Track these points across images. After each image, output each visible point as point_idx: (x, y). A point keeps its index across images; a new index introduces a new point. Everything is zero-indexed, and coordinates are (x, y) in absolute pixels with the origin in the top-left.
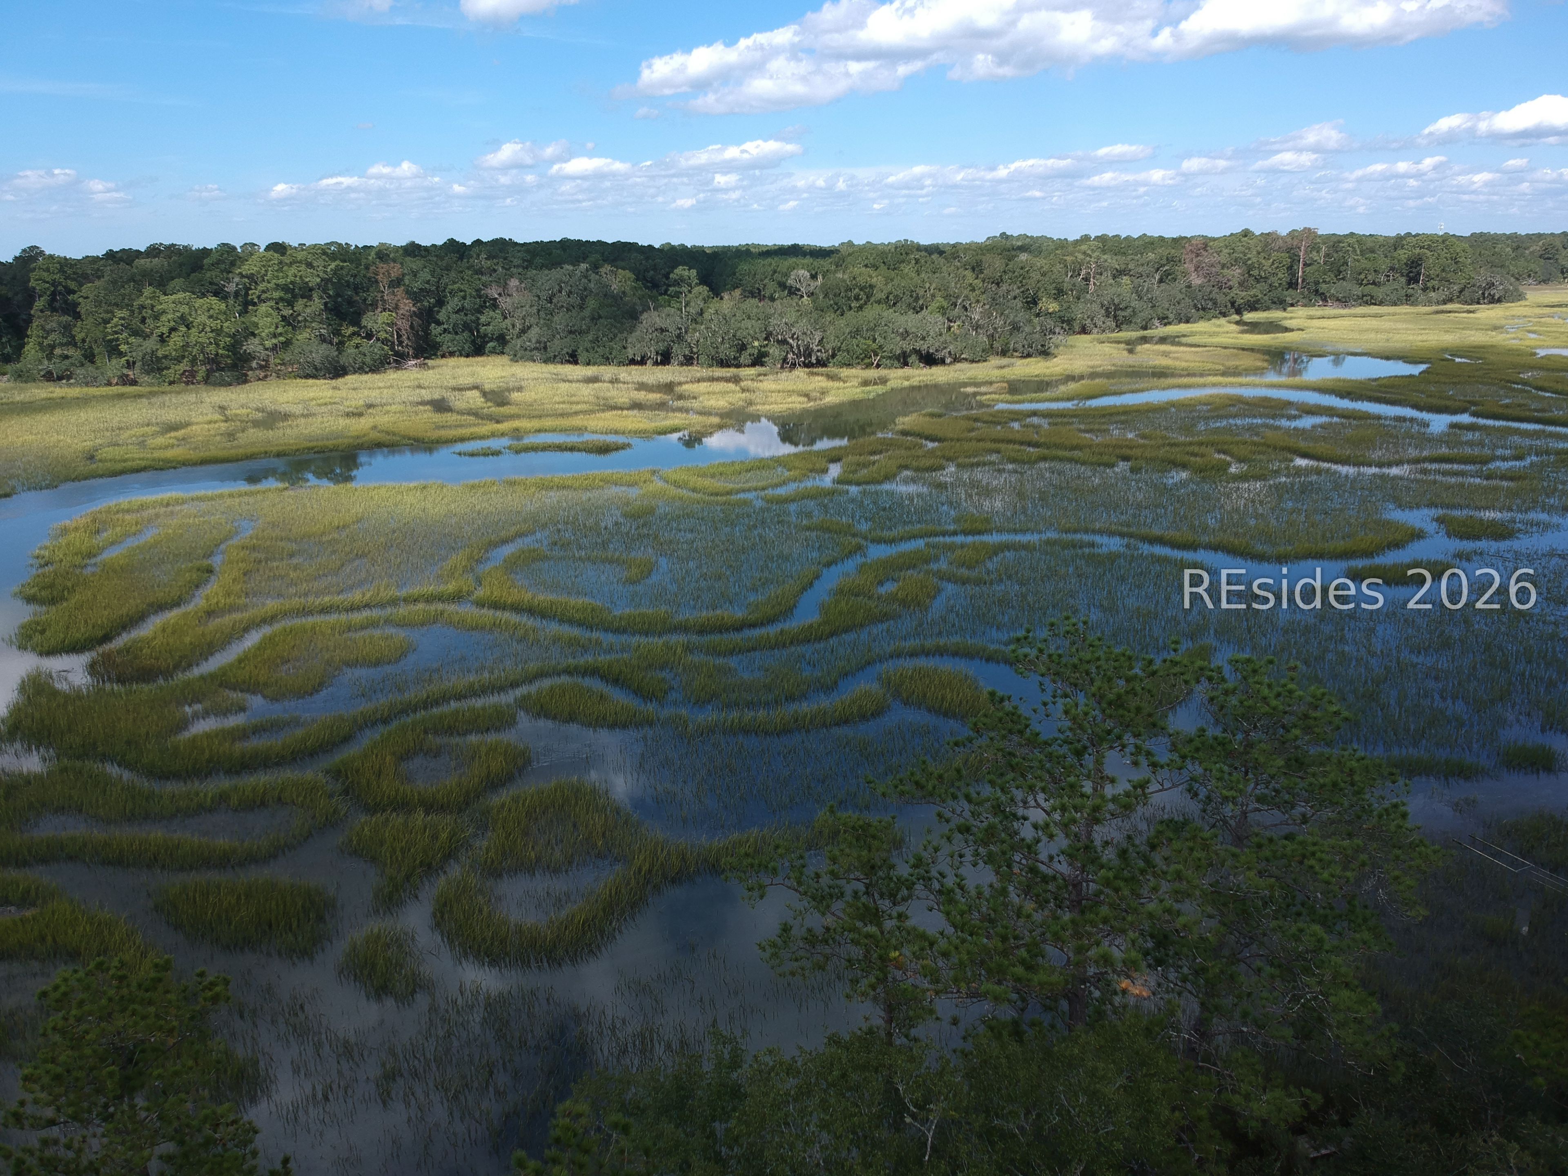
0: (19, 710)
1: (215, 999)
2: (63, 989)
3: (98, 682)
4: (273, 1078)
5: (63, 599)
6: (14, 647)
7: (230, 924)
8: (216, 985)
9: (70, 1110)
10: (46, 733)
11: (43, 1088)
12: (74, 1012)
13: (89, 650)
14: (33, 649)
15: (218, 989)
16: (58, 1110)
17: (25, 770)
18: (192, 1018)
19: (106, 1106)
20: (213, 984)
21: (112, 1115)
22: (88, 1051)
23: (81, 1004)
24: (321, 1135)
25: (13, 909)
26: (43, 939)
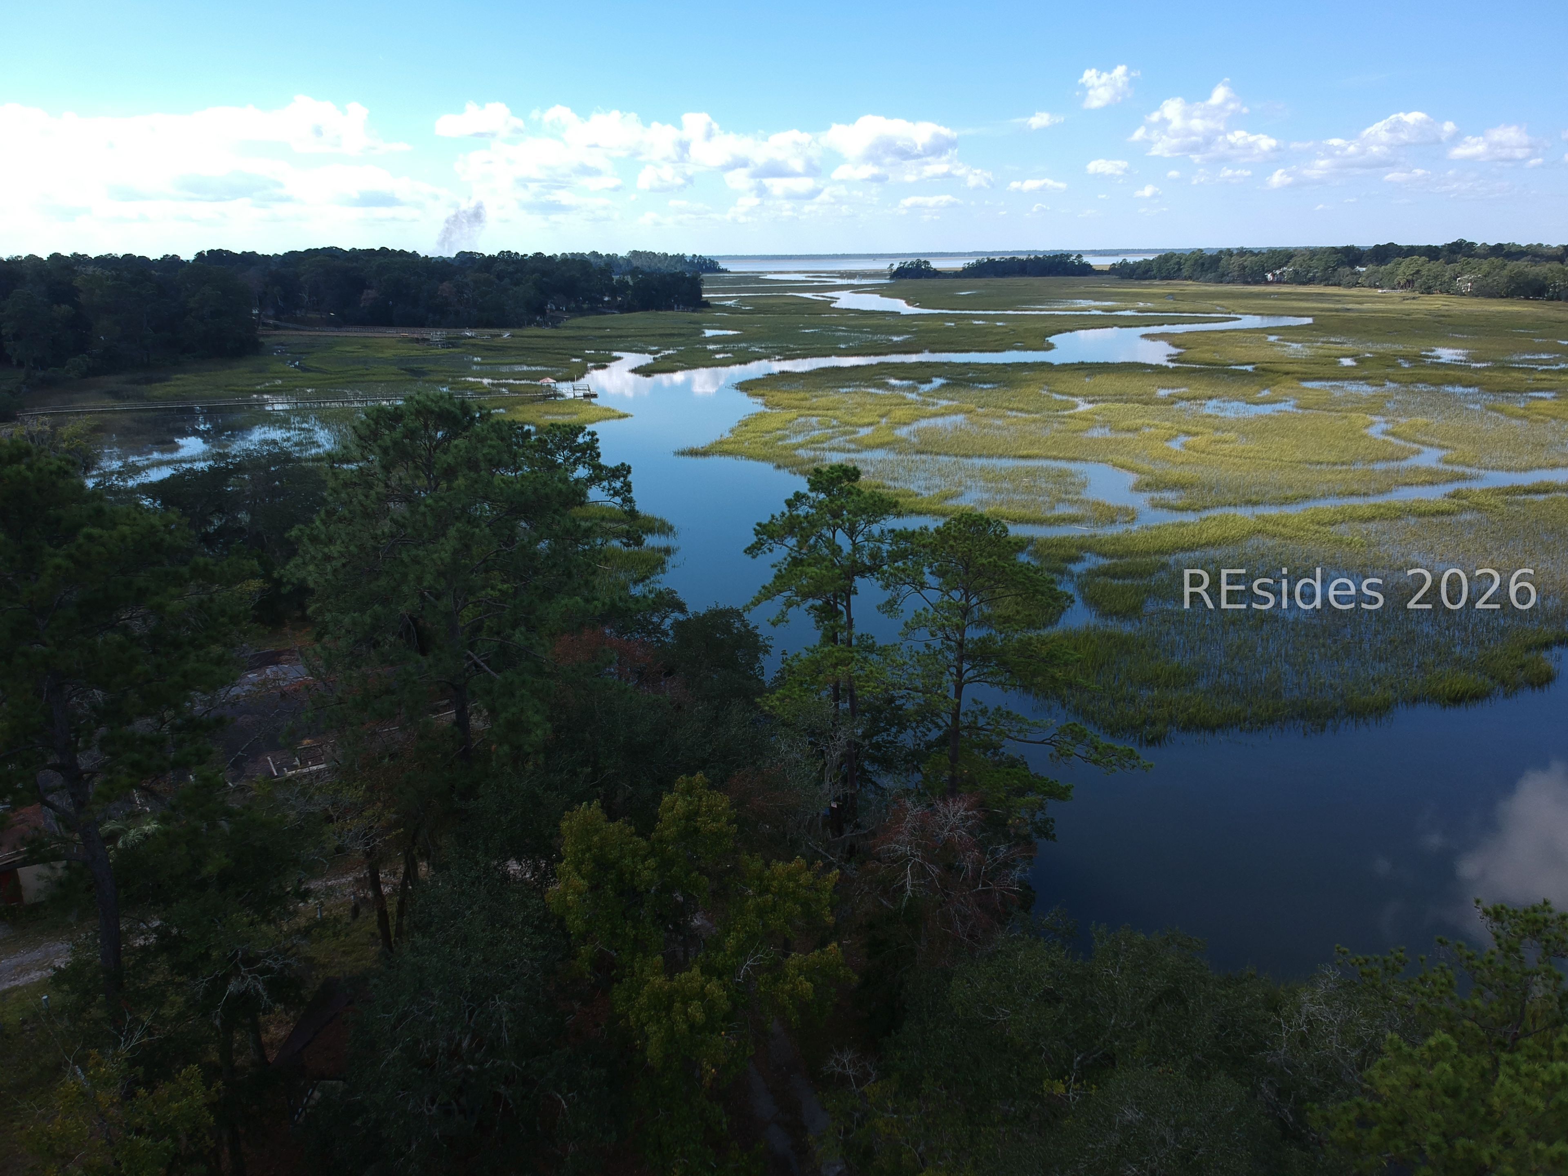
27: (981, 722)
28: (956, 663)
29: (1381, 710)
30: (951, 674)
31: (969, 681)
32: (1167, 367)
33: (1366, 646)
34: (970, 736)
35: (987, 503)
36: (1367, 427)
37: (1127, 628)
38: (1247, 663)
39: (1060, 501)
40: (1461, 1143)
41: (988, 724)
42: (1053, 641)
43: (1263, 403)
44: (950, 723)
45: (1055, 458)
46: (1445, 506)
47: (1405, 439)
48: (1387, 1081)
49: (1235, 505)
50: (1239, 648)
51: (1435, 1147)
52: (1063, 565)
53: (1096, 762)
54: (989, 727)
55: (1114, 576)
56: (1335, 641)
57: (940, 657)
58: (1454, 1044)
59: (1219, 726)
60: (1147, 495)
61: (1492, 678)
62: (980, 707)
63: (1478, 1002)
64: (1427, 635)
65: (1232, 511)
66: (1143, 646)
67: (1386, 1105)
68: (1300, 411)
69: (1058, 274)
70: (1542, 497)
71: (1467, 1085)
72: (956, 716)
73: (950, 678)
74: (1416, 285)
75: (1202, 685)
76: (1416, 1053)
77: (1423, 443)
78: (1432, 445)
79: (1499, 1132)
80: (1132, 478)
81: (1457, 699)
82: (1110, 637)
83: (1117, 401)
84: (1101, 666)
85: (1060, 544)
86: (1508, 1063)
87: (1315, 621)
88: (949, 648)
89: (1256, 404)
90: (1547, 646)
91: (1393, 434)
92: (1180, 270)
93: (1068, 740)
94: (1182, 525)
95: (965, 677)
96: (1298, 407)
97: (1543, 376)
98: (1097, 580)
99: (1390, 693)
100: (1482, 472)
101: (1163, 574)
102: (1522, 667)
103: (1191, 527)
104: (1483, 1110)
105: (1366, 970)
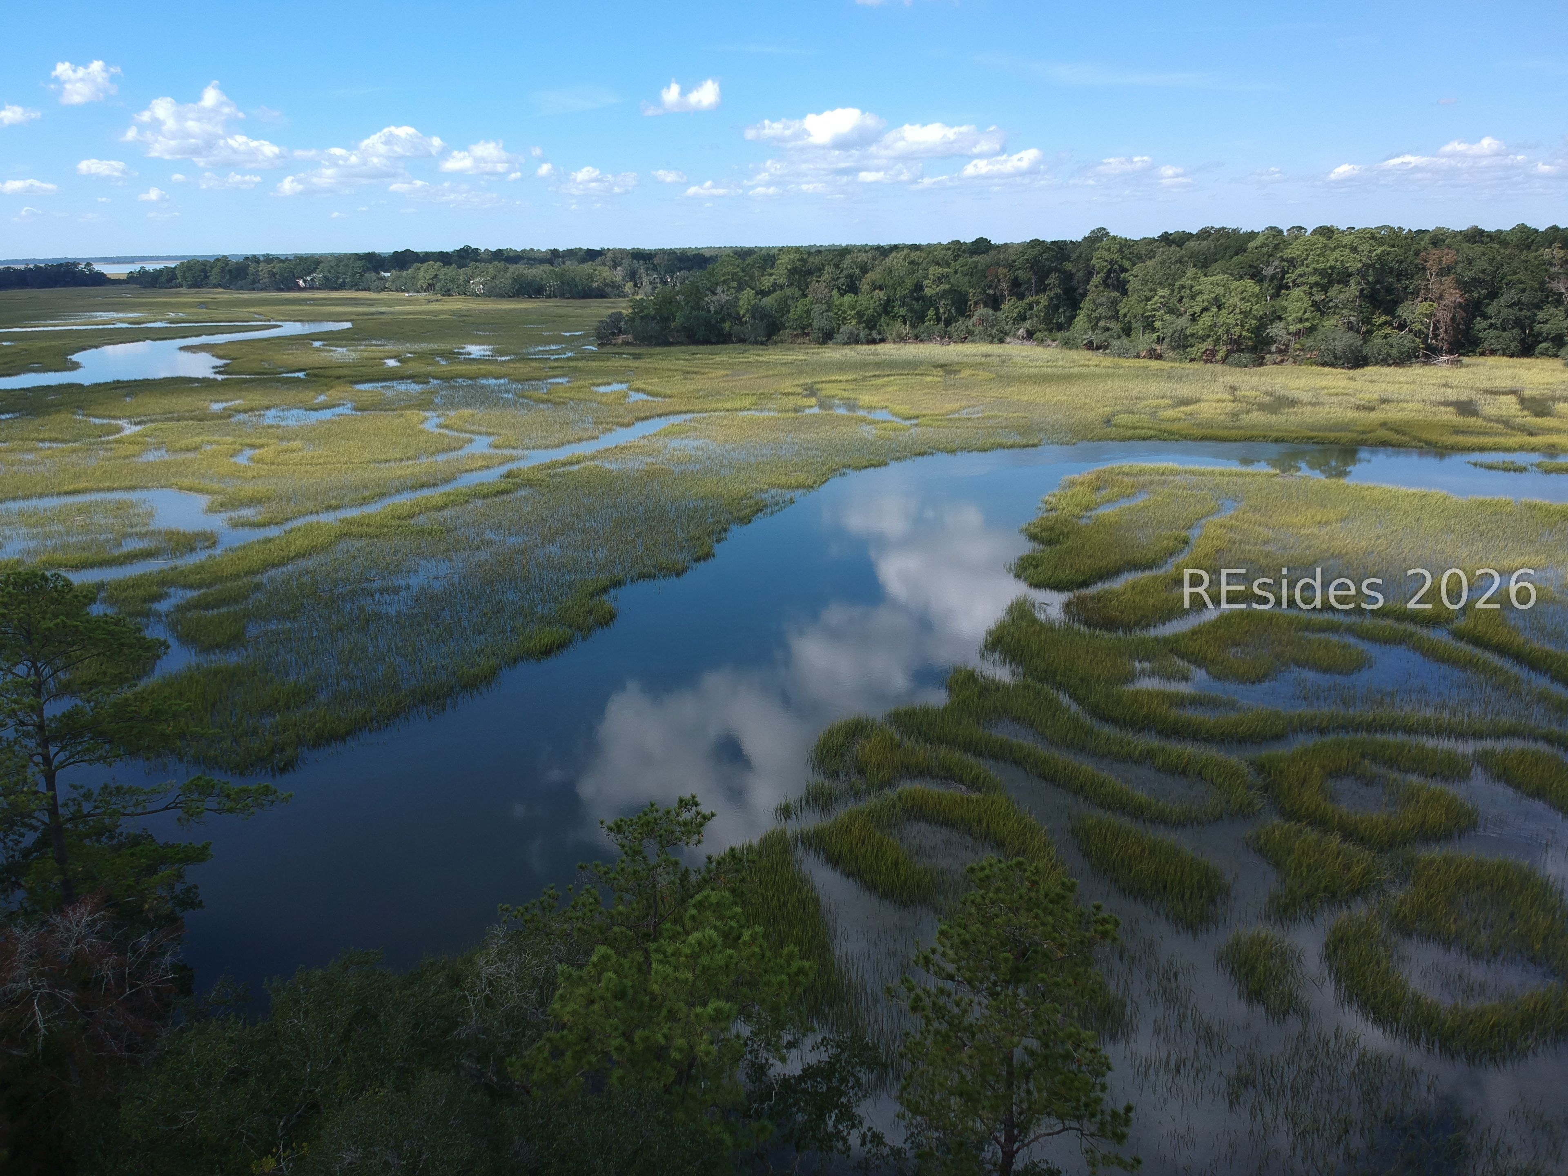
0: (1005, 627)
1: (1104, 935)
2: (987, 872)
3: (1069, 620)
4: (1135, 1027)
5: (1058, 542)
6: (1011, 574)
7: (1130, 871)
8: (1108, 923)
9: (968, 975)
10: (1020, 652)
11: (952, 947)
12: (991, 895)
13: (1069, 590)
14: (1026, 580)
15: (1109, 927)
16: (959, 969)
17: (997, 678)
18: (1082, 942)
19: (995, 984)
20: (1104, 921)
21: (998, 994)
22: (994, 932)
23: (998, 890)
24: (1165, 1102)
25: (964, 788)
26: (980, 821)
27: (87, 807)
28: (40, 750)
29: (489, 677)
30: (37, 765)
31: (62, 765)
32: (215, 380)
33: (465, 623)
34: (76, 826)
35: (36, 552)
36: (422, 422)
37: (232, 659)
38: (361, 665)
39: (126, 536)
40: (638, 1035)
41: (96, 807)
42: (153, 692)
43: (322, 408)
44: (47, 821)
45: (109, 490)
46: (503, 486)
47: (457, 430)
48: (568, 1009)
49: (317, 513)
50: (351, 652)
51: (620, 1049)
52: (147, 606)
53: (230, 810)
54: (98, 811)
55: (207, 607)
56: (437, 626)
57: (17, 748)
58: (611, 952)
59: (348, 733)
60: (224, 516)
61: (570, 626)
62: (82, 791)
63: (621, 908)
64: (513, 602)
65: (314, 519)
66: (254, 673)
67: (571, 1030)
68: (359, 413)
69: (68, 284)
70: (576, 467)
71: (630, 984)
72: (53, 811)
73: (36, 769)
74: (437, 288)
75: (323, 697)
76: (584, 973)
77: (473, 432)
78: (480, 434)
79: (664, 1012)
80: (204, 500)
81: (547, 652)
82: (216, 673)
83: (167, 419)
84: (214, 705)
85: (136, 583)
86: (656, 951)
87: (416, 611)
88: (27, 735)
89: (315, 410)
90: (605, 590)
91: (446, 427)
92: (207, 277)
93: (195, 796)
94: (267, 541)
95: (55, 763)
96: (356, 409)
97: (556, 364)
98: (189, 615)
99: (493, 661)
100: (526, 452)
101: (259, 595)
102: (590, 612)
103: (277, 542)
104: (647, 999)
105: (528, 917)
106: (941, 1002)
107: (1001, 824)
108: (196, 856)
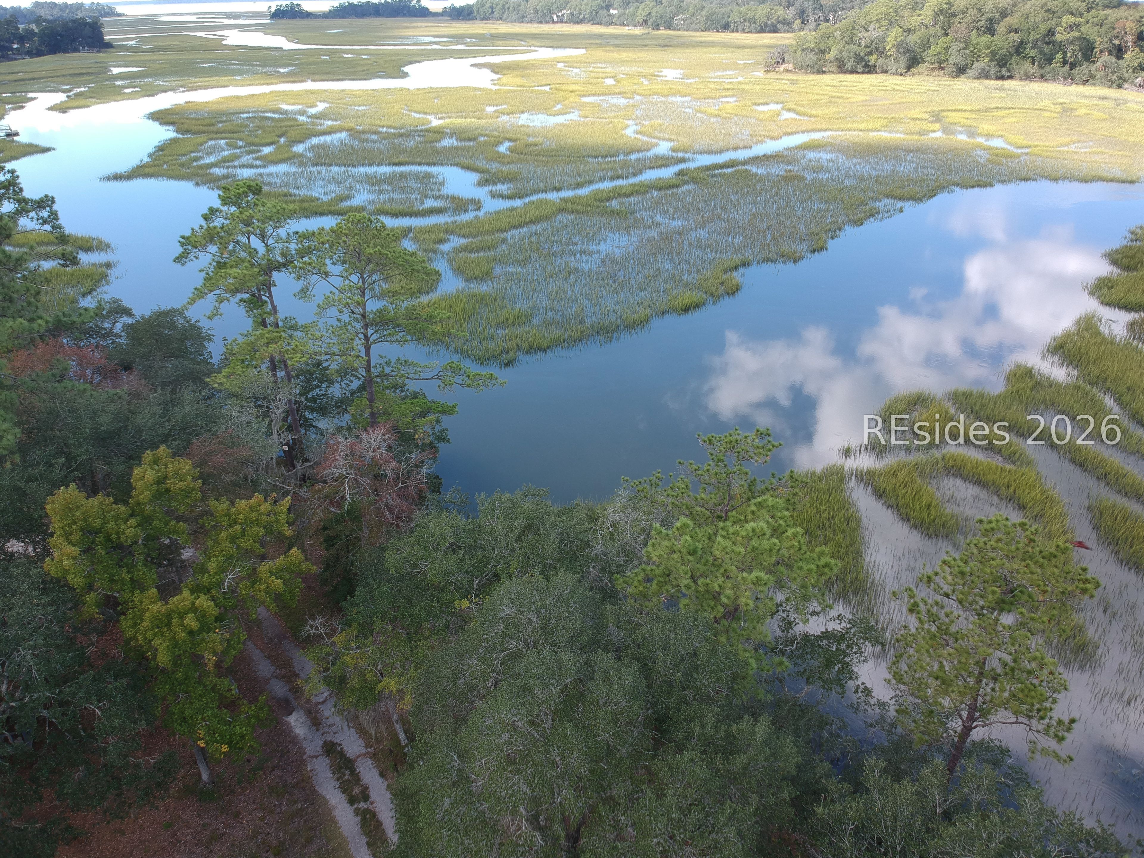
0: (1069, 335)
1: (1084, 591)
2: (993, 525)
3: (1130, 337)
4: (1102, 664)
5: (1135, 269)
6: (1086, 292)
7: (1131, 548)
8: (1089, 583)
9: (961, 596)
10: (1079, 358)
11: (951, 573)
12: (992, 543)
13: (1136, 312)
14: (1098, 298)
15: (1088, 586)
16: (954, 591)
17: (1052, 376)
18: (1063, 593)
19: (982, 608)
20: (1087, 581)
21: (983, 615)
22: (988, 570)
23: (999, 540)
25: (1001, 459)
26: (1008, 487)
27: (387, 370)
28: (362, 330)
29: (643, 322)
30: (360, 339)
31: (375, 342)
32: (491, 90)
33: (633, 282)
34: (381, 381)
35: (374, 203)
36: (625, 128)
37: (483, 288)
38: (562, 303)
39: (427, 197)
40: (701, 581)
41: (393, 371)
42: (432, 303)
43: (558, 114)
44: (364, 375)
45: (420, 164)
46: (674, 181)
47: (648, 136)
48: (656, 553)
49: (546, 192)
50: (557, 293)
51: (688, 587)
52: (435, 246)
53: (469, 386)
54: (393, 373)
55: (472, 251)
56: (614, 281)
57: (349, 327)
58: (691, 523)
59: (549, 348)
60: (487, 189)
61: (706, 293)
62: (385, 360)
63: (703, 495)
64: (667, 271)
66: (496, 300)
67: (658, 566)
68: (582, 120)
69: (404, 15)
70: (729, 170)
71: (701, 546)
72: (368, 369)
73: (359, 342)
74: (650, 23)
75: (536, 321)
76: (670, 533)
77: (659, 138)
78: (664, 139)
79: (722, 570)
81: (686, 309)
82: (473, 296)
83: (458, 117)
84: (470, 317)
85: (431, 230)
86: (722, 529)
87: (601, 269)
88: (356, 320)
89: (554, 115)
90: (736, 268)
91: (641, 133)
92: (493, 12)
93: (449, 374)
94: (512, 209)
95: (371, 340)
96: (581, 117)
97: (729, 87)
98: (460, 255)
99: (648, 311)
100: (695, 156)
101: (503, 247)
102: (722, 283)
103: (519, 210)
104: (711, 559)
105: (640, 488)
106: (935, 610)
107: (1027, 491)
108: (447, 411)
